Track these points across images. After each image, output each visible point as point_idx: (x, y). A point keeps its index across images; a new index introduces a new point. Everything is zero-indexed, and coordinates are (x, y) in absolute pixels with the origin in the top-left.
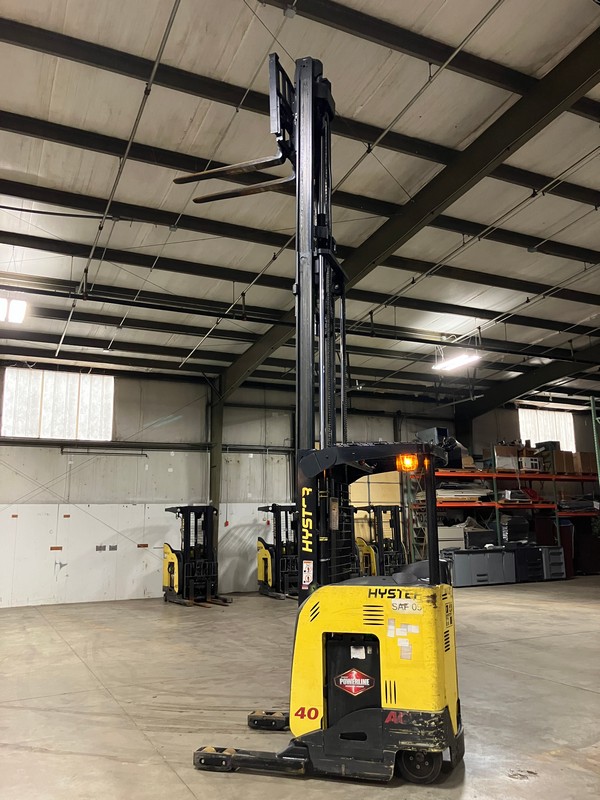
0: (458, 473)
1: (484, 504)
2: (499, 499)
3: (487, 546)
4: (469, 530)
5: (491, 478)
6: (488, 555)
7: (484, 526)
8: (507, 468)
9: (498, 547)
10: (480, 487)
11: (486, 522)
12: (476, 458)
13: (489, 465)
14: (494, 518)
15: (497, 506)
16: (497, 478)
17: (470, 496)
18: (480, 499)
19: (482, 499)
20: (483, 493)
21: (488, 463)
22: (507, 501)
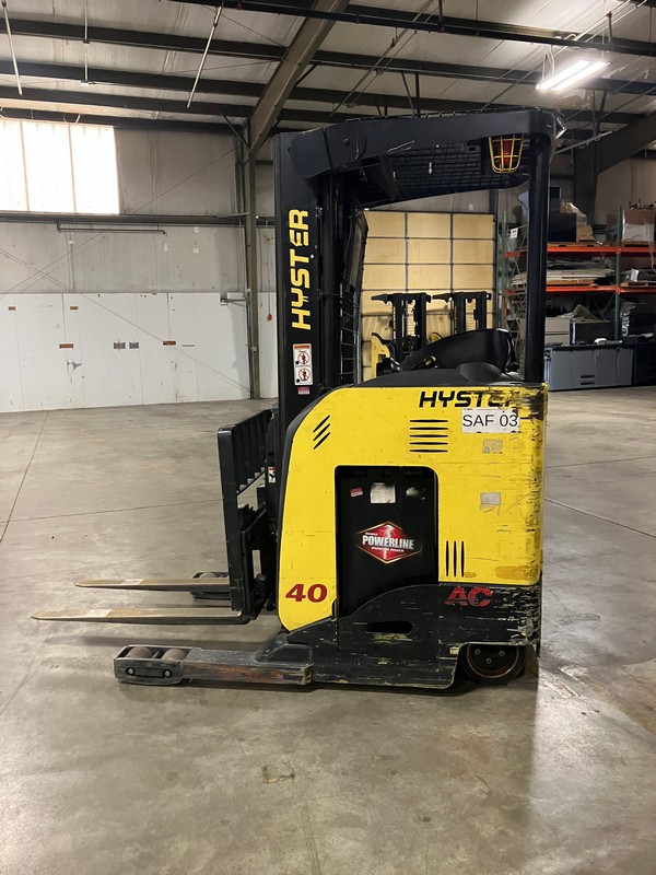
0: (570, 248)
1: (601, 288)
2: (621, 281)
3: (597, 341)
4: (579, 320)
5: (614, 254)
6: (597, 352)
7: (599, 317)
8: (637, 239)
9: (613, 342)
10: (599, 265)
11: (602, 312)
12: (597, 229)
13: (613, 237)
14: (613, 305)
15: (619, 291)
16: (623, 254)
17: (584, 277)
18: (595, 282)
19: (600, 281)
20: (602, 274)
21: (613, 234)
22: (631, 284)
